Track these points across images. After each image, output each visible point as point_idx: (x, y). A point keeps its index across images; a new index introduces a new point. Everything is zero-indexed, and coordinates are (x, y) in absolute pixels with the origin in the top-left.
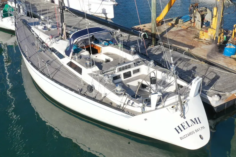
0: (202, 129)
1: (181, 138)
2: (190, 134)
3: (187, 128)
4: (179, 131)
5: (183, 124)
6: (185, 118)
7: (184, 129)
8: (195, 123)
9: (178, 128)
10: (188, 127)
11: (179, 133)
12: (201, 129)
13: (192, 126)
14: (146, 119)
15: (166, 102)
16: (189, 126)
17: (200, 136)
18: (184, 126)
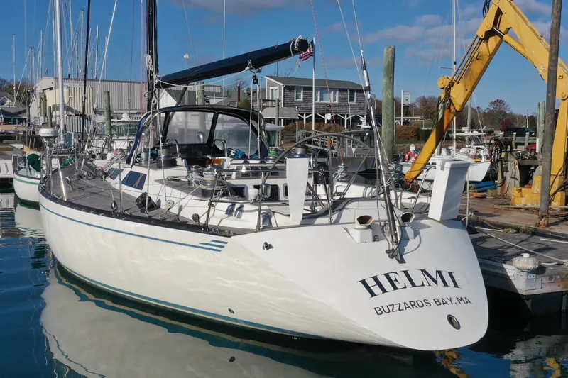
0: (462, 302)
1: (379, 311)
2: (413, 305)
3: (405, 287)
4: (376, 290)
5: (392, 276)
6: (402, 261)
7: (395, 288)
8: (436, 282)
9: (371, 283)
10: (409, 284)
11: (373, 294)
12: (454, 300)
13: (423, 285)
14: (268, 246)
15: (344, 210)
16: (413, 285)
17: (450, 319)
18: (396, 280)
